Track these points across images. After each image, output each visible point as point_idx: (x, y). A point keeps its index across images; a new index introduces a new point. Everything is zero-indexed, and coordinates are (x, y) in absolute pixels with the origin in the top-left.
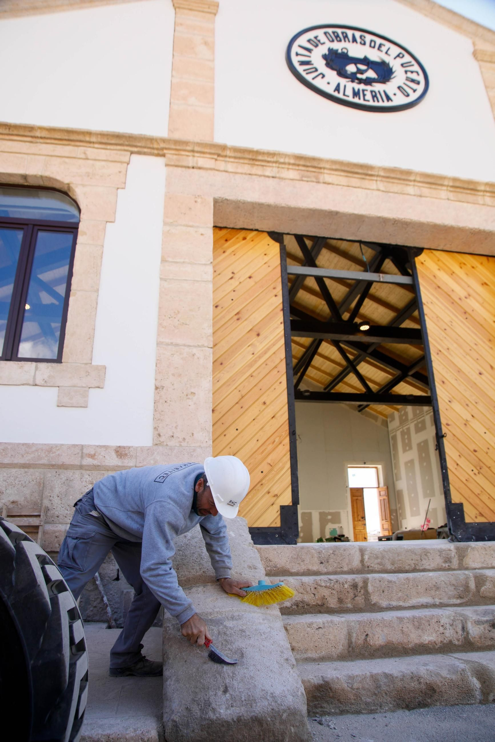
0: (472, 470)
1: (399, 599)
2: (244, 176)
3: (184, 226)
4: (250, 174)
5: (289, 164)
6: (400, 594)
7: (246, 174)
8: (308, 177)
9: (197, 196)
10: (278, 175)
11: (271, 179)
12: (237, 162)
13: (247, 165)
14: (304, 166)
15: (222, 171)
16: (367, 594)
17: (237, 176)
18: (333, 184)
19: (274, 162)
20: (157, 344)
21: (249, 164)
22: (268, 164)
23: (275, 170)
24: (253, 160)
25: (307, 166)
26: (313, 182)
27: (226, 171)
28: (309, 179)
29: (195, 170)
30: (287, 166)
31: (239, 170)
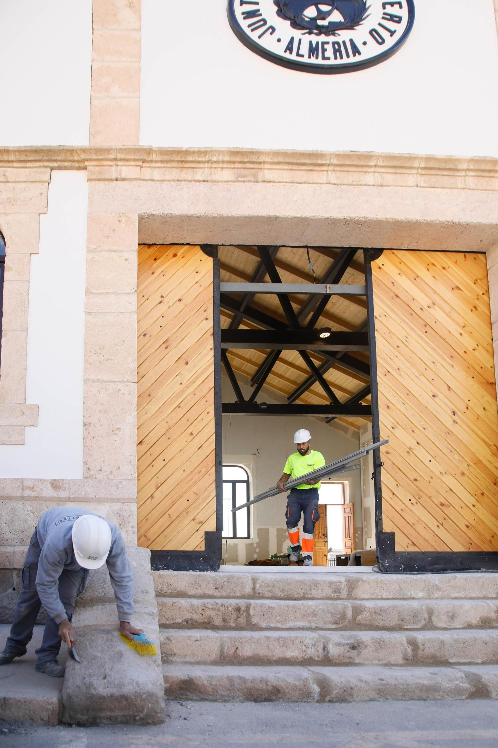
0: (410, 500)
1: (278, 622)
2: (172, 183)
3: (108, 251)
4: (178, 181)
5: (223, 162)
6: (279, 618)
7: (174, 181)
8: (245, 176)
9: (121, 215)
10: (209, 179)
11: (202, 183)
12: (164, 167)
13: (176, 169)
14: (241, 162)
15: (148, 180)
16: (248, 616)
17: (165, 185)
18: (274, 182)
19: (205, 162)
20: (84, 381)
21: (177, 168)
22: (199, 165)
23: (207, 171)
24: (182, 162)
25: (245, 163)
26: (251, 181)
27: (152, 180)
28: (246, 179)
29: (119, 182)
30: (220, 165)
31: (167, 178)
